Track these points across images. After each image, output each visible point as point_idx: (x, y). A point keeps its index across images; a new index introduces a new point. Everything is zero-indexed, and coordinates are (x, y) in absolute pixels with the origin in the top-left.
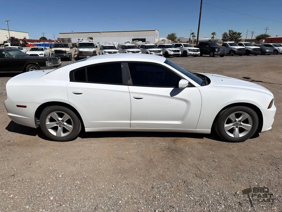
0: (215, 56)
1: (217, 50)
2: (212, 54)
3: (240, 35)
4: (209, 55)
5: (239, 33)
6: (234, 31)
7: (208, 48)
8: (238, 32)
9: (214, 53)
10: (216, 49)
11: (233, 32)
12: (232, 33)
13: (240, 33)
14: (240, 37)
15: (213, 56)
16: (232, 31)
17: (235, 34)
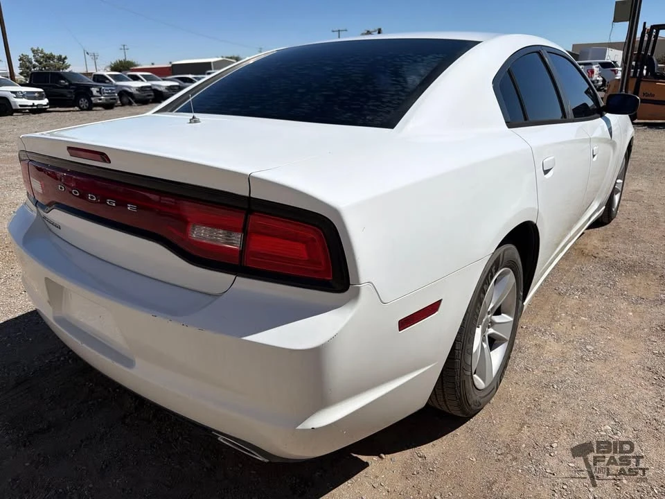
0: (94, 108)
1: (97, 92)
2: (83, 102)
3: (64, 62)
4: (77, 108)
5: (61, 56)
6: (47, 52)
7: (66, 87)
8: (56, 54)
9: (90, 101)
10: (93, 89)
11: (45, 54)
12: (43, 57)
13: (63, 57)
14: (67, 67)
15: (89, 109)
16: (42, 52)
17: (52, 60)
